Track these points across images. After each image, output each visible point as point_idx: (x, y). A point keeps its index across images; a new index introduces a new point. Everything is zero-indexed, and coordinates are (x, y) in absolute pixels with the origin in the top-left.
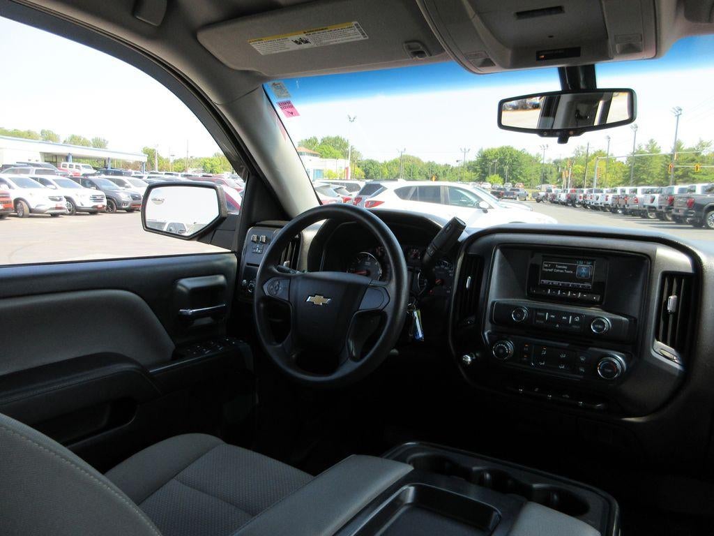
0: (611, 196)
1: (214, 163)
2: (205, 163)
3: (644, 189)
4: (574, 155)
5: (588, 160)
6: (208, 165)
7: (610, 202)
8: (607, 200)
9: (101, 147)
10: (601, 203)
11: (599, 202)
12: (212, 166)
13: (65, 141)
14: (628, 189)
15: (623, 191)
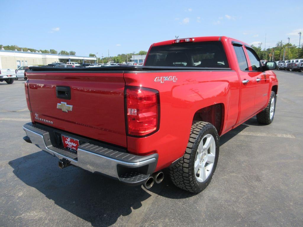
0: (286, 64)
1: (118, 58)
2: (115, 59)
3: (301, 60)
4: (276, 46)
5: (282, 48)
6: (116, 60)
7: (286, 66)
8: (285, 65)
9: (73, 55)
10: (283, 67)
11: (282, 66)
12: (118, 60)
13: (59, 54)
14: (295, 61)
15: (293, 61)
